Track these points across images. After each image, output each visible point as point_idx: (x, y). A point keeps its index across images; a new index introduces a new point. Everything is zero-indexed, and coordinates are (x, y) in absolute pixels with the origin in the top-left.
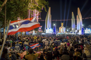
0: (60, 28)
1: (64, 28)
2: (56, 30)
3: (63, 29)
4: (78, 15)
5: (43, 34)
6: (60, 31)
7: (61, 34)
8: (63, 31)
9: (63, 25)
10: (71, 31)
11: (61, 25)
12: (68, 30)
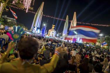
0: (50, 30)
1: (55, 32)
2: (45, 31)
3: (53, 32)
4: (73, 20)
5: (28, 33)
6: (49, 35)
7: (50, 37)
8: (53, 35)
9: (54, 27)
10: (61, 37)
11: (52, 27)
12: (58, 35)
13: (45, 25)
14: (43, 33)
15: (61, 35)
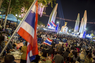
0: (62, 27)
1: (67, 28)
2: (59, 28)
3: (65, 29)
4: (84, 18)
5: (45, 29)
6: (62, 30)
7: (63, 33)
8: (65, 31)
9: (66, 24)
10: (73, 33)
11: (65, 24)
12: (70, 31)
13: (58, 23)
14: (56, 29)
15: (73, 31)
